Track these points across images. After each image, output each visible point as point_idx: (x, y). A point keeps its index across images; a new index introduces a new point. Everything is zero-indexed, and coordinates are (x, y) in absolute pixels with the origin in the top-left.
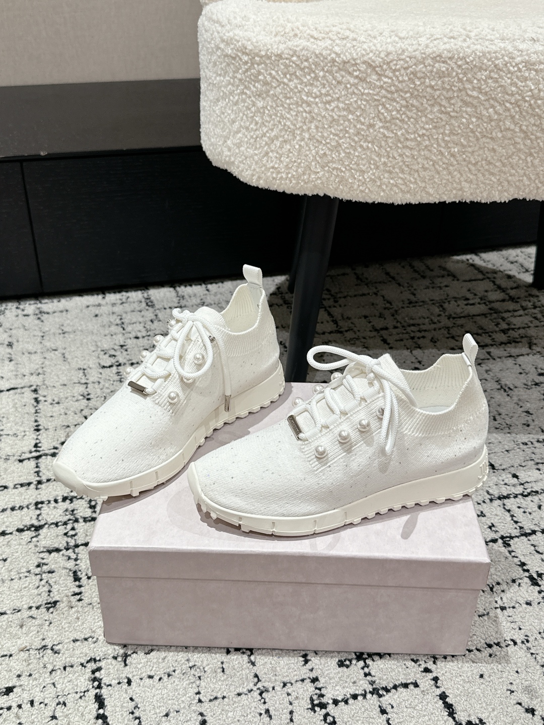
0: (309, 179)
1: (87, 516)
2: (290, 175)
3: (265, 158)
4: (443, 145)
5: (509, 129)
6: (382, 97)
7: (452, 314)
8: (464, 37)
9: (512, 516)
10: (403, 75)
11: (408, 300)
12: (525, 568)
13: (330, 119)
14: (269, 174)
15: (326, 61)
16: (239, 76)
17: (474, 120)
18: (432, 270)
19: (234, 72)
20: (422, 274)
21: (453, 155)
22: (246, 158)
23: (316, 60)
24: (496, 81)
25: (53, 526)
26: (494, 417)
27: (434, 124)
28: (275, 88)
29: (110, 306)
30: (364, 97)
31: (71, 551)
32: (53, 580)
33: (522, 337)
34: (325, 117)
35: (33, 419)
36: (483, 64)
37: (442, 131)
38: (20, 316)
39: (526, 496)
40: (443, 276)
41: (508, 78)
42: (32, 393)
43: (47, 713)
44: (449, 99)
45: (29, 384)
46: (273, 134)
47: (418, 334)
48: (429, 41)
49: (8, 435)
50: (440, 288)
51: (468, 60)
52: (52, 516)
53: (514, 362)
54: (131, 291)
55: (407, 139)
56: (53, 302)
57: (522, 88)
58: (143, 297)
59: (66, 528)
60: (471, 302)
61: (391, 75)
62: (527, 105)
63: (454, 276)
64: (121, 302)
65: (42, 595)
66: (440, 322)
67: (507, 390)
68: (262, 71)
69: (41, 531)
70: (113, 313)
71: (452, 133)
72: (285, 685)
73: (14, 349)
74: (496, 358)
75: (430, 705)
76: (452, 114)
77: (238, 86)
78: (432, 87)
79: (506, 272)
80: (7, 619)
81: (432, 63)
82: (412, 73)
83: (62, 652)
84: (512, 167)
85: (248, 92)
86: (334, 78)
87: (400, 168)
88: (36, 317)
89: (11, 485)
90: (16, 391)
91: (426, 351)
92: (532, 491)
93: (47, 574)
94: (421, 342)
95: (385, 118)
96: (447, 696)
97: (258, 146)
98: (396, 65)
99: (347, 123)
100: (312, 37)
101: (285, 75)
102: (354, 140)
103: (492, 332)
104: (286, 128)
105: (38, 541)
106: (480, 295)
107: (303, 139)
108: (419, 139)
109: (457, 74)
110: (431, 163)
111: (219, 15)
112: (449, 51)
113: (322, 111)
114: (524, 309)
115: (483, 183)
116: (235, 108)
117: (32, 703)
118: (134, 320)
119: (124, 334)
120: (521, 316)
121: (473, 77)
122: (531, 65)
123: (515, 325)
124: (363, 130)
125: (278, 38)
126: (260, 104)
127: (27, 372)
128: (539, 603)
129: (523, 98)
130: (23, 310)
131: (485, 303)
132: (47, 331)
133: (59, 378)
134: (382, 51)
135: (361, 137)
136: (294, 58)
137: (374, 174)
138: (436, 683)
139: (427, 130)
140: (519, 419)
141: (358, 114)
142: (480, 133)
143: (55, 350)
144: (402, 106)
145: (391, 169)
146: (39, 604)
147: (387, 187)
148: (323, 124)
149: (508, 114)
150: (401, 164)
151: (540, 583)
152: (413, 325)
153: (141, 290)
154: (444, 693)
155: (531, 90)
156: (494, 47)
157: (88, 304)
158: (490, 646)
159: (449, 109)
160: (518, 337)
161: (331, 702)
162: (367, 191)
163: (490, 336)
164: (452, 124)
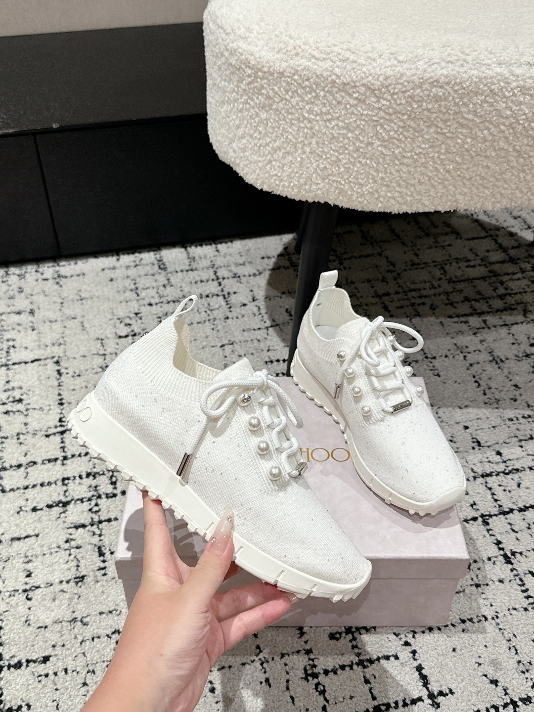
0: (310, 188)
1: (109, 492)
2: (292, 184)
3: (269, 166)
4: (439, 162)
5: (503, 149)
6: (381, 118)
7: (453, 277)
8: (462, 62)
9: (493, 494)
10: (401, 99)
11: (411, 261)
12: (501, 546)
13: (330, 136)
14: (272, 180)
15: (326, 82)
16: (243, 87)
17: (469, 140)
18: (436, 227)
19: (238, 82)
20: (426, 231)
21: (448, 171)
22: (251, 163)
23: (317, 80)
24: (491, 105)
25: (78, 502)
26: (484, 391)
27: (430, 144)
28: (278, 103)
29: (124, 269)
30: (363, 117)
31: (95, 526)
32: (81, 555)
33: (518, 304)
34: (325, 133)
35: (57, 393)
36: (479, 88)
37: (437, 149)
38: (40, 280)
39: (507, 474)
40: (447, 234)
41: (504, 102)
42: (55, 365)
43: (79, 680)
44: (446, 121)
45: (51, 356)
46: (276, 145)
47: (419, 301)
48: (426, 66)
49: (35, 409)
50: (443, 247)
51: (464, 86)
52: (78, 492)
53: (508, 331)
54: (144, 252)
55: (404, 157)
56: (70, 264)
57: (516, 112)
58: (156, 258)
59: (90, 504)
60: (471, 263)
61: (389, 97)
62: (520, 127)
63: (458, 234)
64: (134, 264)
65: (72, 569)
66: (440, 287)
67: (499, 361)
68: (265, 86)
69: (68, 507)
70: (128, 277)
71: (447, 151)
72: (283, 656)
73: (36, 318)
74: (491, 326)
75: (407, 676)
76: (448, 135)
77: (242, 95)
78: (429, 110)
79: (509, 229)
80: (42, 592)
81: (429, 88)
82: (410, 97)
83: (90, 624)
84: (505, 182)
85: (252, 103)
86: (335, 99)
87: (397, 182)
88: (54, 281)
89: (39, 461)
90: (40, 362)
91: (425, 319)
92: (514, 469)
93: (75, 549)
94: (420, 309)
95: (383, 137)
96: (423, 668)
97: (262, 154)
98: (394, 88)
99: (346, 141)
100: (313, 57)
101: (287, 91)
102: (353, 157)
103: (489, 298)
104: (288, 141)
105: (66, 517)
106: (481, 255)
107: (304, 152)
108: (415, 157)
109: (453, 98)
110: (427, 178)
111: (223, 21)
112: (446, 77)
113: (322, 128)
114: (523, 271)
115: (477, 195)
116: (239, 115)
117: (66, 671)
118: (148, 285)
119: (138, 300)
120: (519, 279)
121: (469, 101)
122: (526, 90)
123: (512, 290)
124: (362, 147)
125: (280, 56)
126: (264, 115)
127: (49, 343)
128: (510, 581)
129: (518, 121)
130: (42, 274)
131: (485, 265)
132: (66, 297)
133: (79, 348)
134: (381, 74)
135: (360, 154)
136: (296, 77)
137: (372, 188)
138: (414, 655)
139: (423, 149)
140: (507, 393)
141: (357, 133)
142: (475, 152)
143: (74, 318)
144: (399, 127)
145: (389, 183)
146: (69, 578)
147: (384, 198)
148: (324, 140)
149: (502, 135)
150: (398, 179)
151: (513, 561)
152: (414, 290)
153: (154, 251)
154: (420, 665)
155: (525, 114)
156: (490, 72)
157: (103, 267)
158: (463, 621)
159: (445, 131)
160: (514, 303)
161: (322, 672)
162: (365, 202)
163: (487, 302)
164: (447, 144)
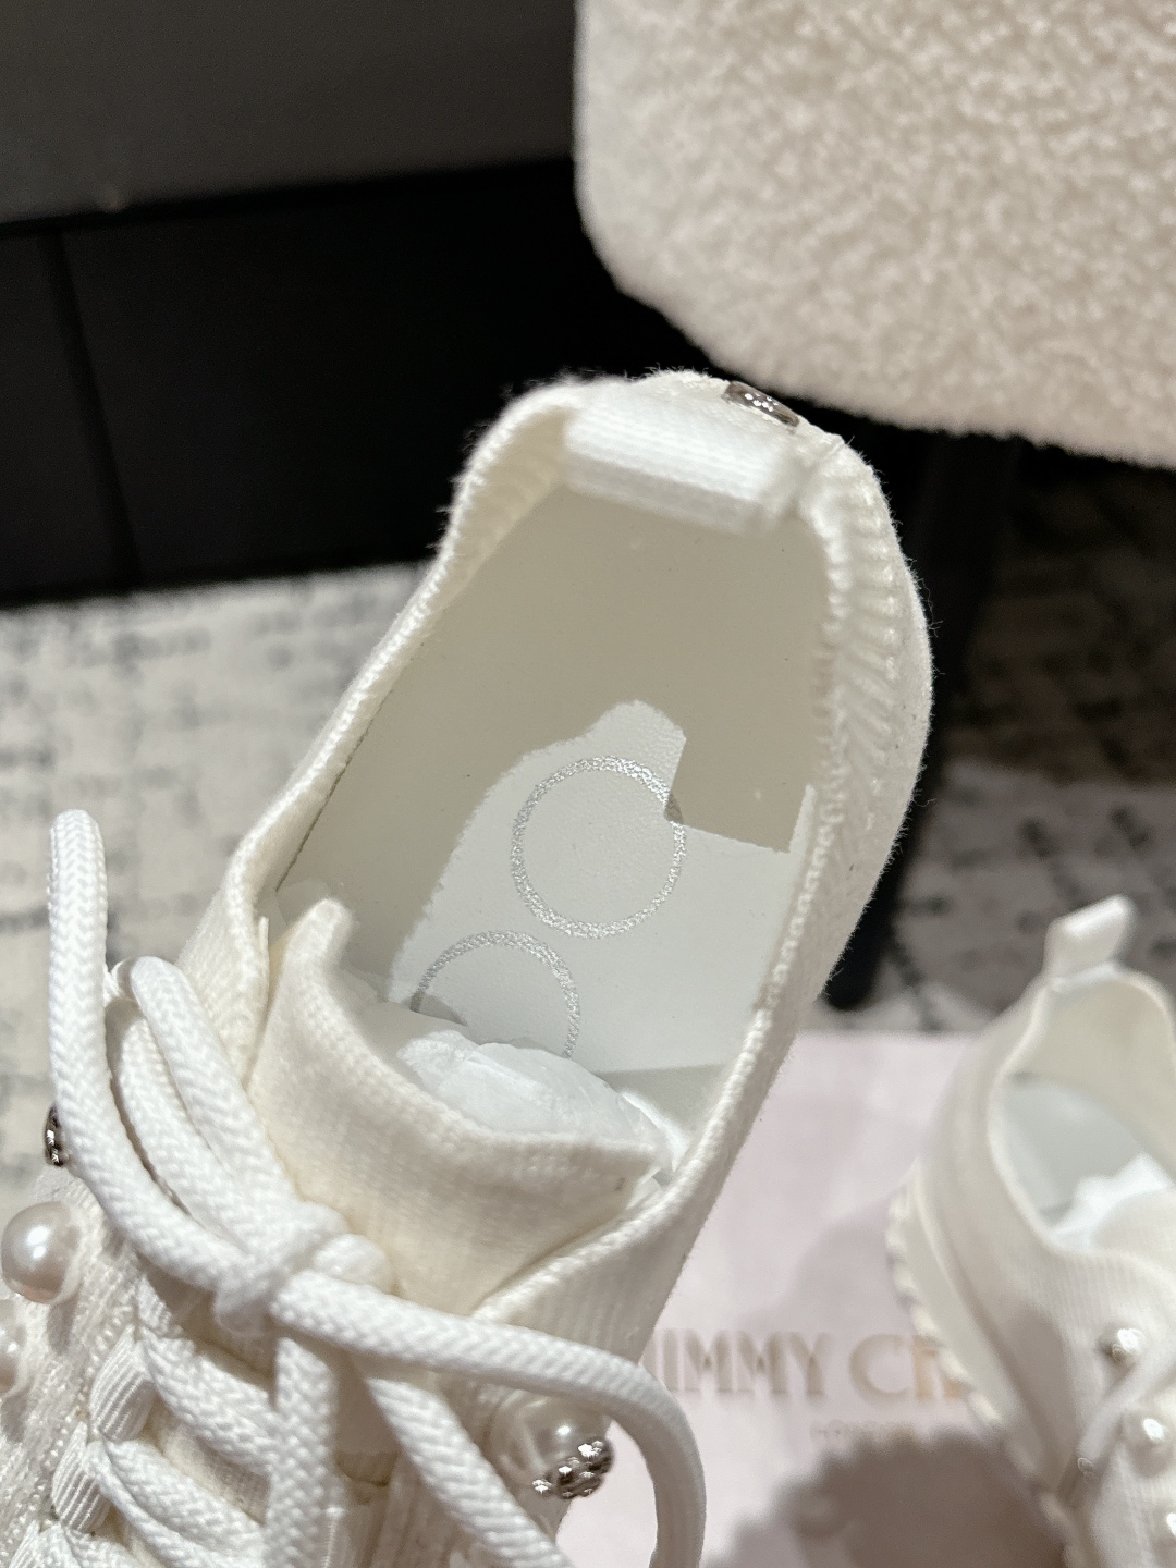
0: (961, 383)
13: (1060, 188)
28: (858, 69)
34: (1039, 179)
73: (60, 775)
77: (717, 53)
85: (755, 78)
99: (1121, 205)
101: (897, 22)
102: (1142, 266)
104: (890, 210)
113: (1031, 158)
116: (705, 126)
157: (262, 619)
